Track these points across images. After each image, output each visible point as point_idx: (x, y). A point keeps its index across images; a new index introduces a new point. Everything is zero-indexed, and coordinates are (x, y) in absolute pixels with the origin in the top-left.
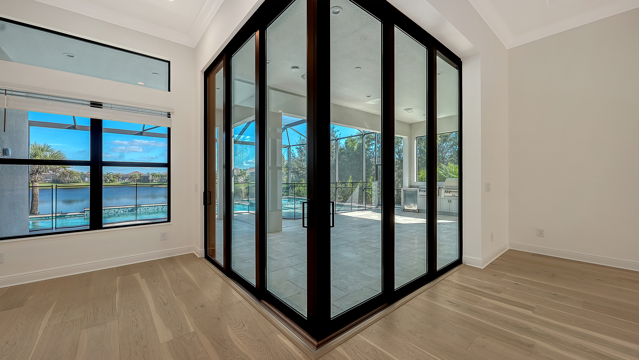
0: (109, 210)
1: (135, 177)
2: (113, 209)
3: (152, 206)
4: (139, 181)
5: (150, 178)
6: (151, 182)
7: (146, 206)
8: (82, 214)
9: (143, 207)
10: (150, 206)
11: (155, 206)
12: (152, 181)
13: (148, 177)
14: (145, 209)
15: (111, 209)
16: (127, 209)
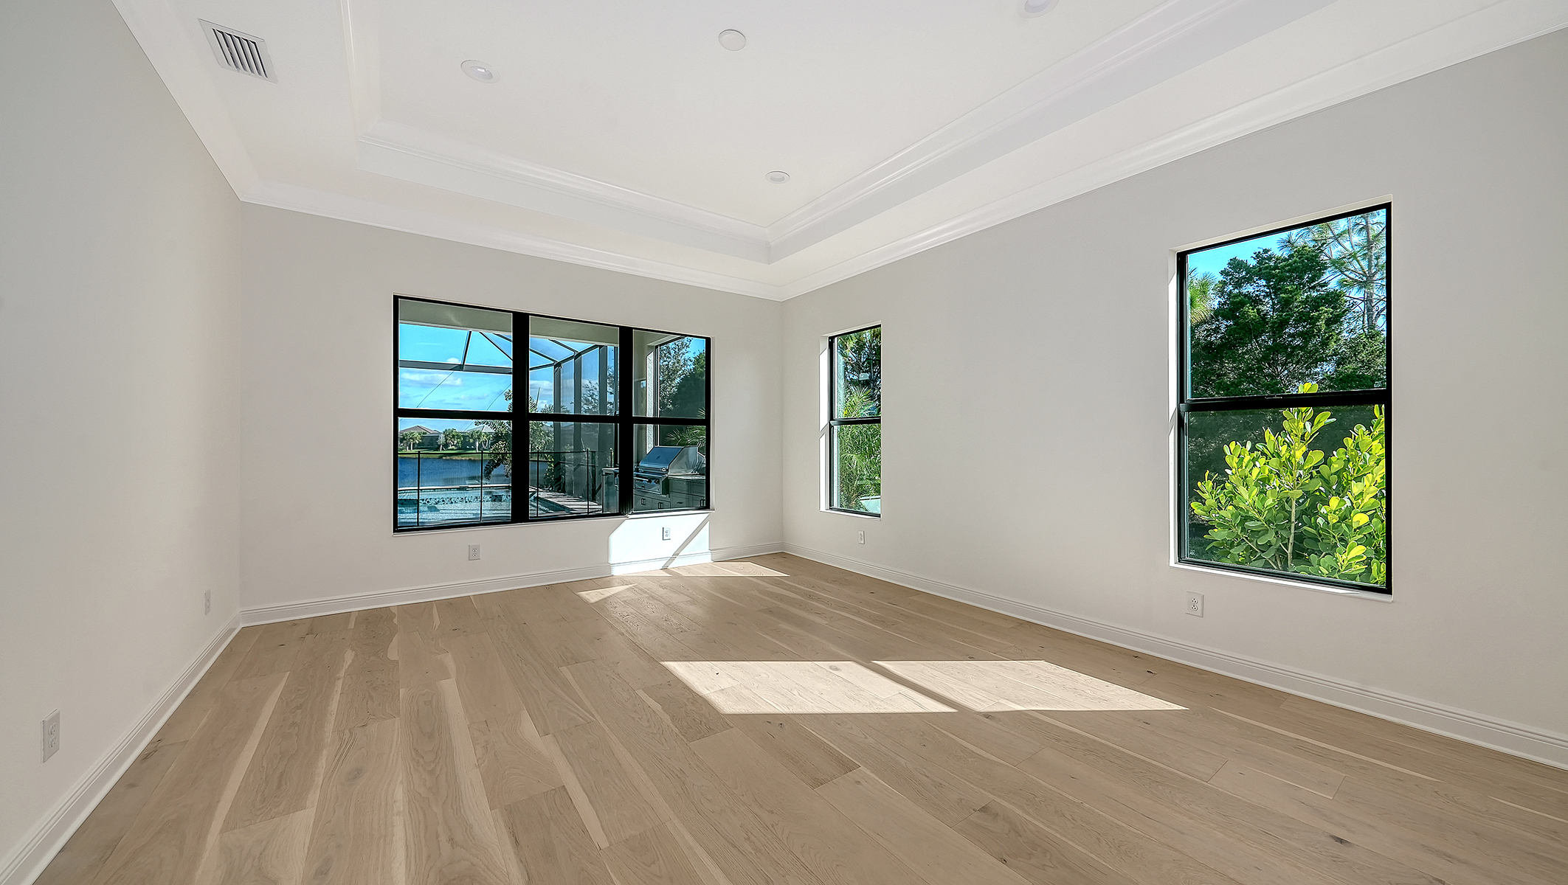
1: (411, 438)
4: (420, 446)
5: (442, 440)
6: (443, 449)
12: (446, 446)
13: (437, 438)
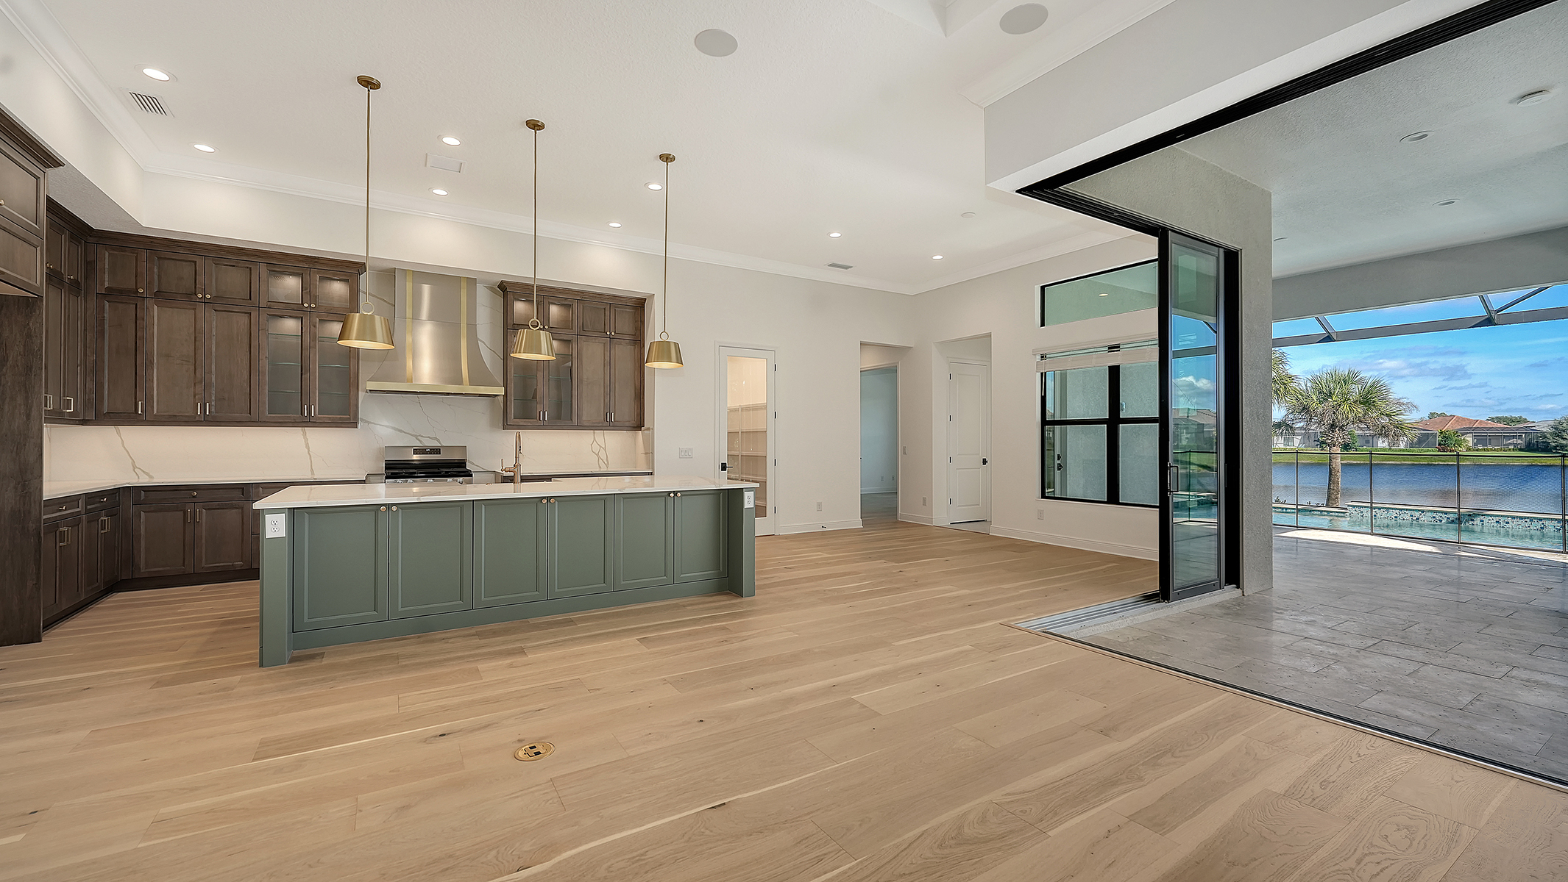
0: (1397, 511)
2: (1407, 510)
3: (1521, 518)
7: (1502, 516)
8: (1342, 512)
9: (1491, 515)
10: (1513, 518)
11: (1531, 519)
14: (1497, 522)
15: (1404, 509)
16: (1444, 516)
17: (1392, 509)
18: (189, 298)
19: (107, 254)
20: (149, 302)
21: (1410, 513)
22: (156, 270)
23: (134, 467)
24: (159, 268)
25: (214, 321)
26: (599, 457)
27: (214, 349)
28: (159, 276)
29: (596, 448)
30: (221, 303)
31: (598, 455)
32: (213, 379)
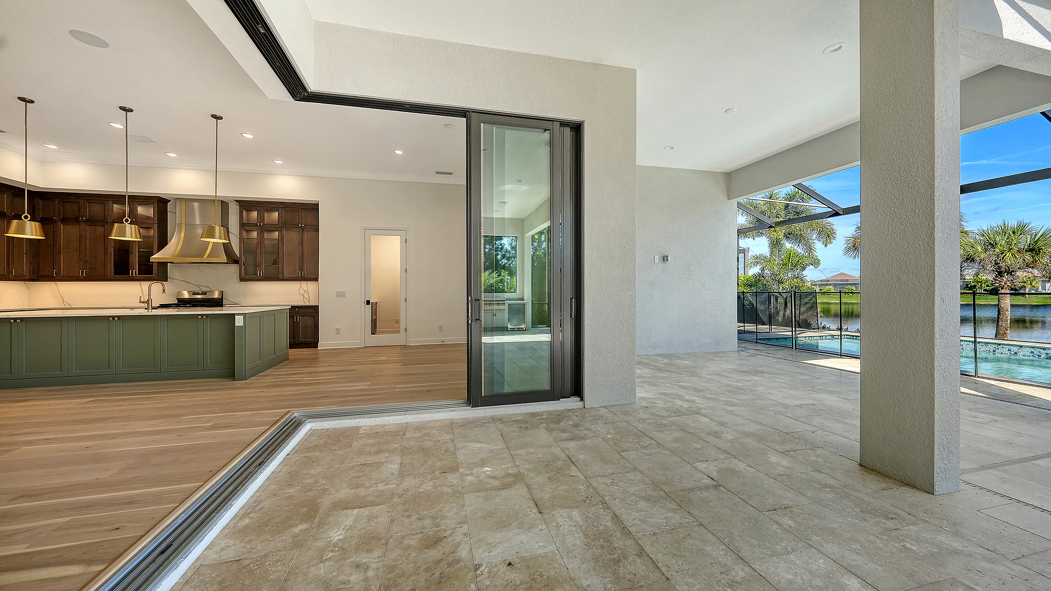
17: (991, 343)
18: (76, 220)
19: (41, 202)
20: (59, 223)
21: (1007, 347)
22: (62, 208)
23: (63, 301)
24: (63, 207)
25: (88, 230)
26: (304, 297)
27: (88, 244)
28: (64, 211)
29: (302, 292)
30: (91, 221)
31: (303, 295)
32: (88, 259)
